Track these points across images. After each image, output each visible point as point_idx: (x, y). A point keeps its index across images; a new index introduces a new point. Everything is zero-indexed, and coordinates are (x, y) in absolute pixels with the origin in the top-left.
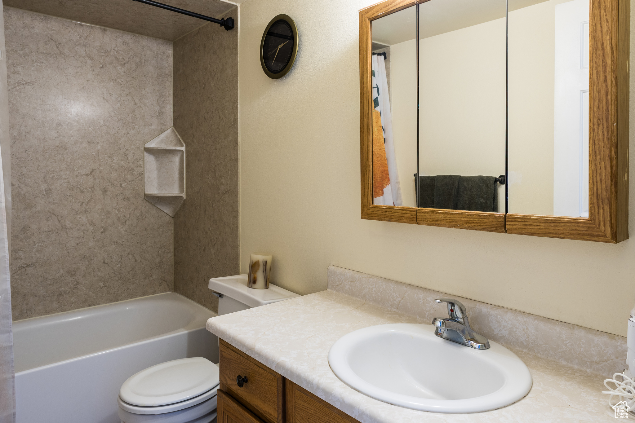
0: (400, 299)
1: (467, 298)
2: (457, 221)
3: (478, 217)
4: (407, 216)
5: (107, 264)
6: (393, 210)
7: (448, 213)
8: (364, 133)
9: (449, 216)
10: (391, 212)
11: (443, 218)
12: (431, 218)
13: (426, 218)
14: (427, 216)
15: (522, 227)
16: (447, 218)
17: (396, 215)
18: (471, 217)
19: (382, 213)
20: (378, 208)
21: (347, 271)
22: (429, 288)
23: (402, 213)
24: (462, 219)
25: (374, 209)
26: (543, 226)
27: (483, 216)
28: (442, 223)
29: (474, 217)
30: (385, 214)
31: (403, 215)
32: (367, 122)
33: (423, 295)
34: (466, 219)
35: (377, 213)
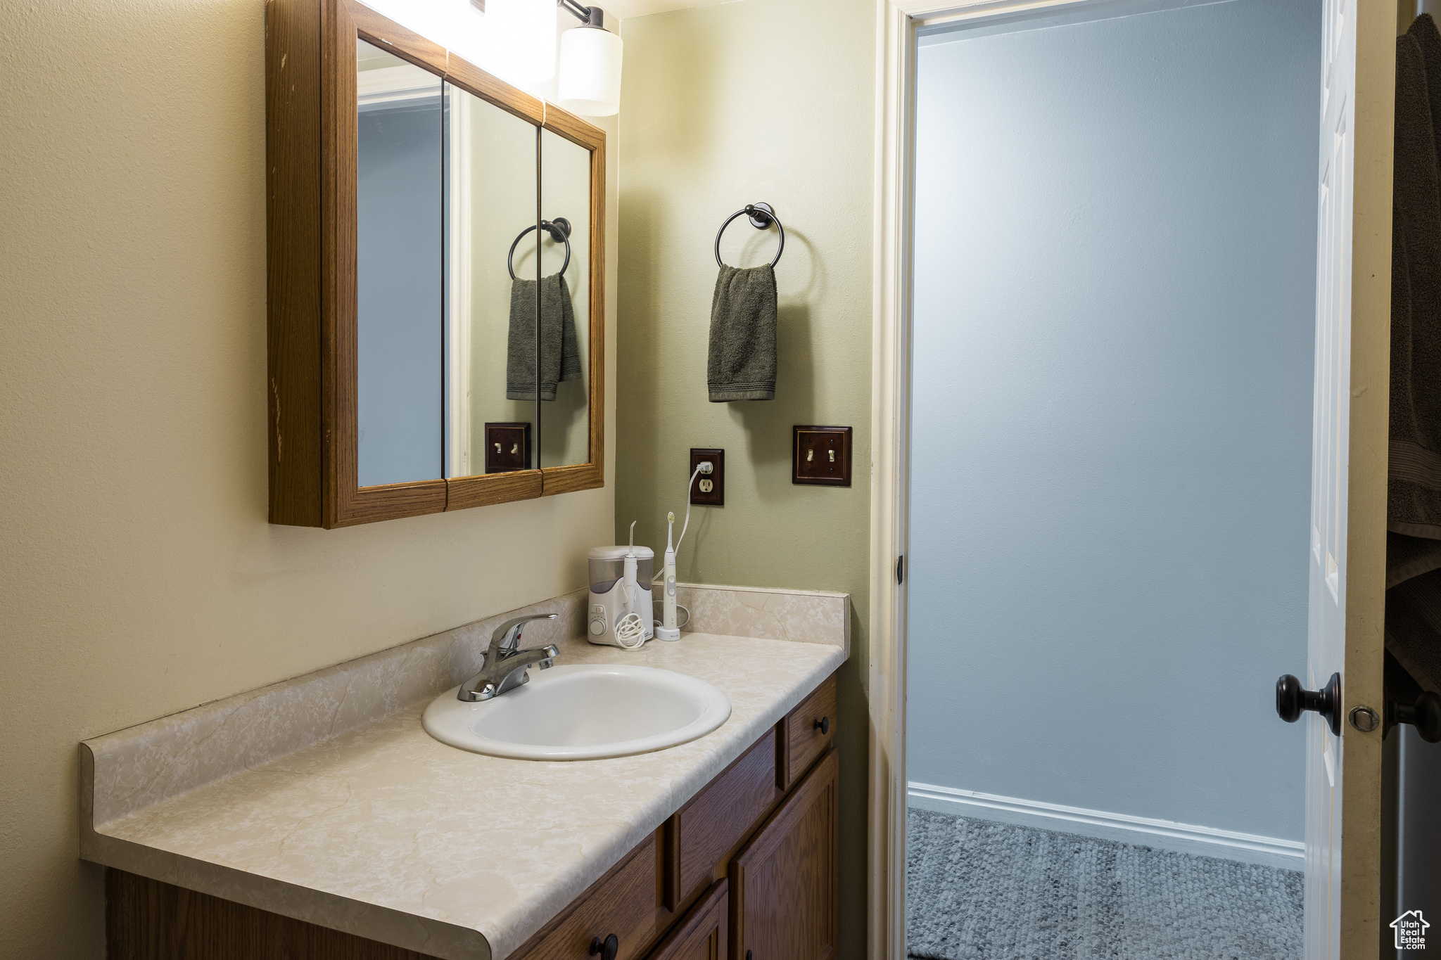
0: (337, 704)
2: (499, 491)
3: (520, 480)
4: (431, 499)
6: (407, 491)
7: (488, 480)
9: (490, 485)
10: (404, 496)
11: (482, 491)
12: (468, 494)
13: (461, 495)
14: (462, 492)
15: (555, 484)
16: (487, 490)
17: (412, 501)
18: (514, 481)
19: (385, 503)
20: (377, 492)
23: (424, 495)
24: (504, 487)
25: (368, 496)
26: (569, 479)
27: (524, 477)
28: (482, 499)
29: (516, 480)
30: (390, 503)
31: (424, 498)
34: (508, 486)
35: (375, 504)
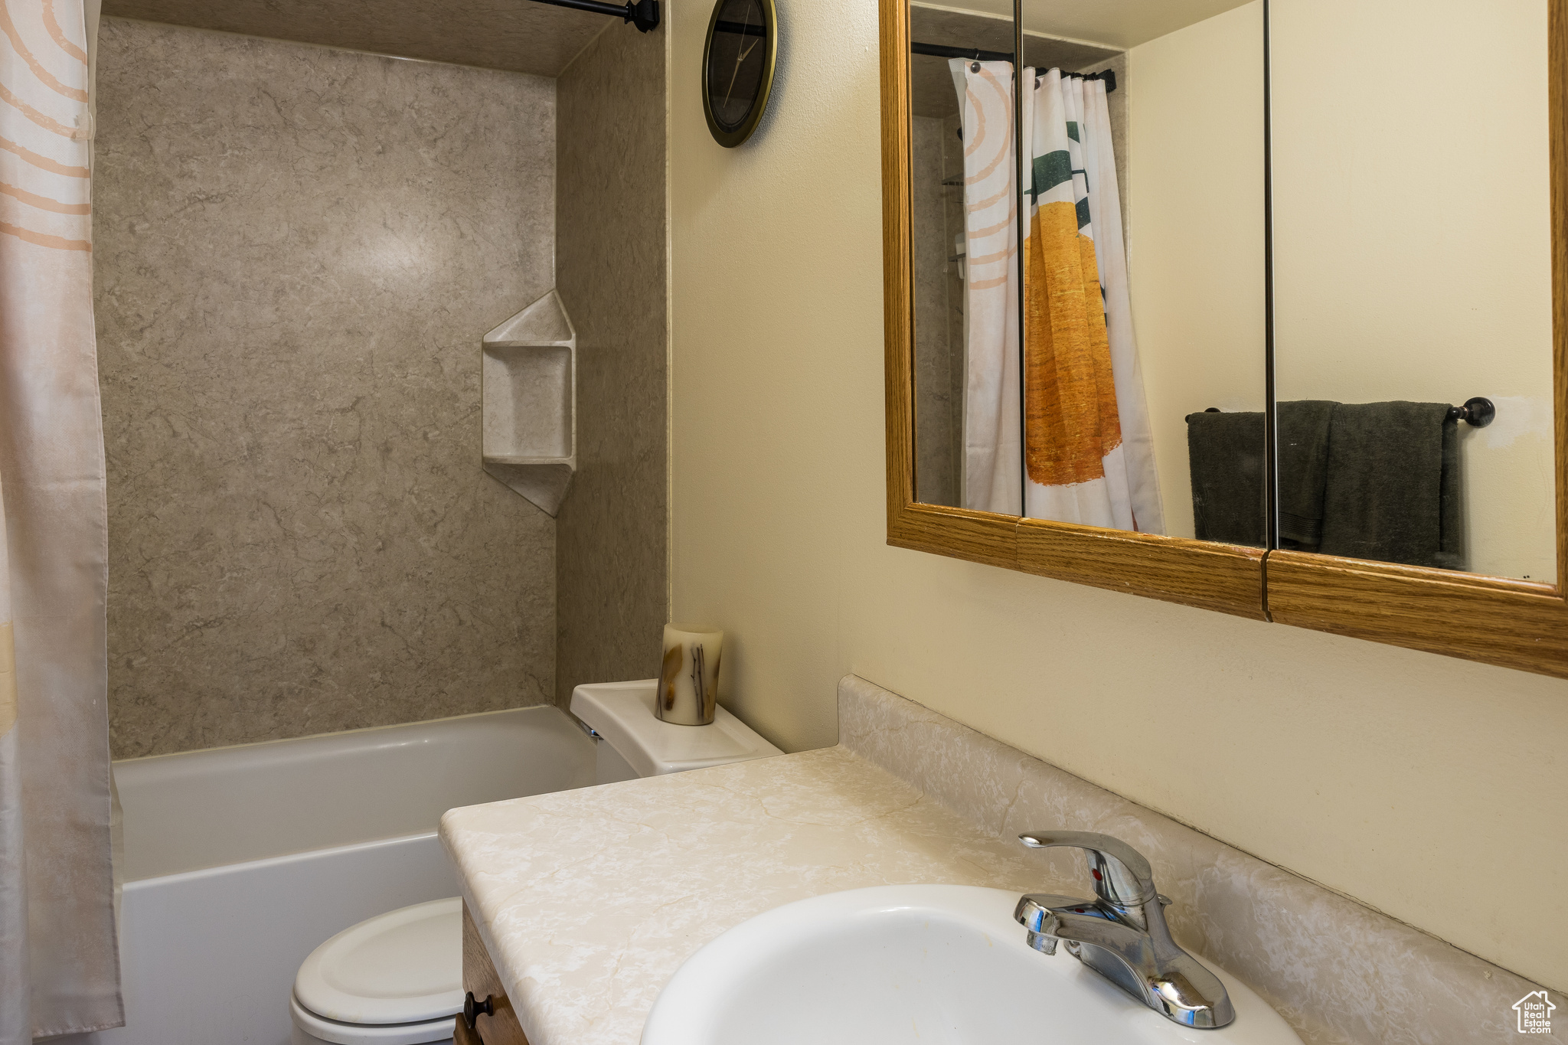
0: (1006, 801)
1: (1194, 829)
2: (1125, 568)
3: (1183, 559)
4: (989, 542)
5: (390, 627)
6: (958, 521)
7: (1098, 540)
8: (891, 283)
9: (1102, 551)
10: (955, 528)
11: (1084, 556)
12: (1053, 553)
13: (1040, 552)
14: (1042, 547)
16: (1095, 557)
17: (968, 538)
18: (1164, 556)
19: (933, 531)
20: (925, 513)
21: (884, 695)
22: (1089, 775)
23: (981, 533)
24: (1138, 562)
25: (915, 516)
27: (1198, 555)
28: (1083, 571)
29: (1171, 557)
30: (939, 532)
31: (982, 539)
32: (897, 249)
33: (1065, 798)
34: (1147, 563)
35: (922, 529)
